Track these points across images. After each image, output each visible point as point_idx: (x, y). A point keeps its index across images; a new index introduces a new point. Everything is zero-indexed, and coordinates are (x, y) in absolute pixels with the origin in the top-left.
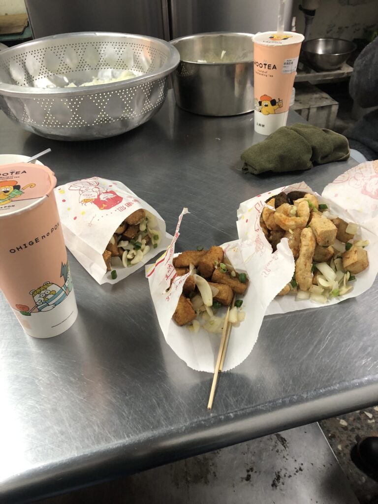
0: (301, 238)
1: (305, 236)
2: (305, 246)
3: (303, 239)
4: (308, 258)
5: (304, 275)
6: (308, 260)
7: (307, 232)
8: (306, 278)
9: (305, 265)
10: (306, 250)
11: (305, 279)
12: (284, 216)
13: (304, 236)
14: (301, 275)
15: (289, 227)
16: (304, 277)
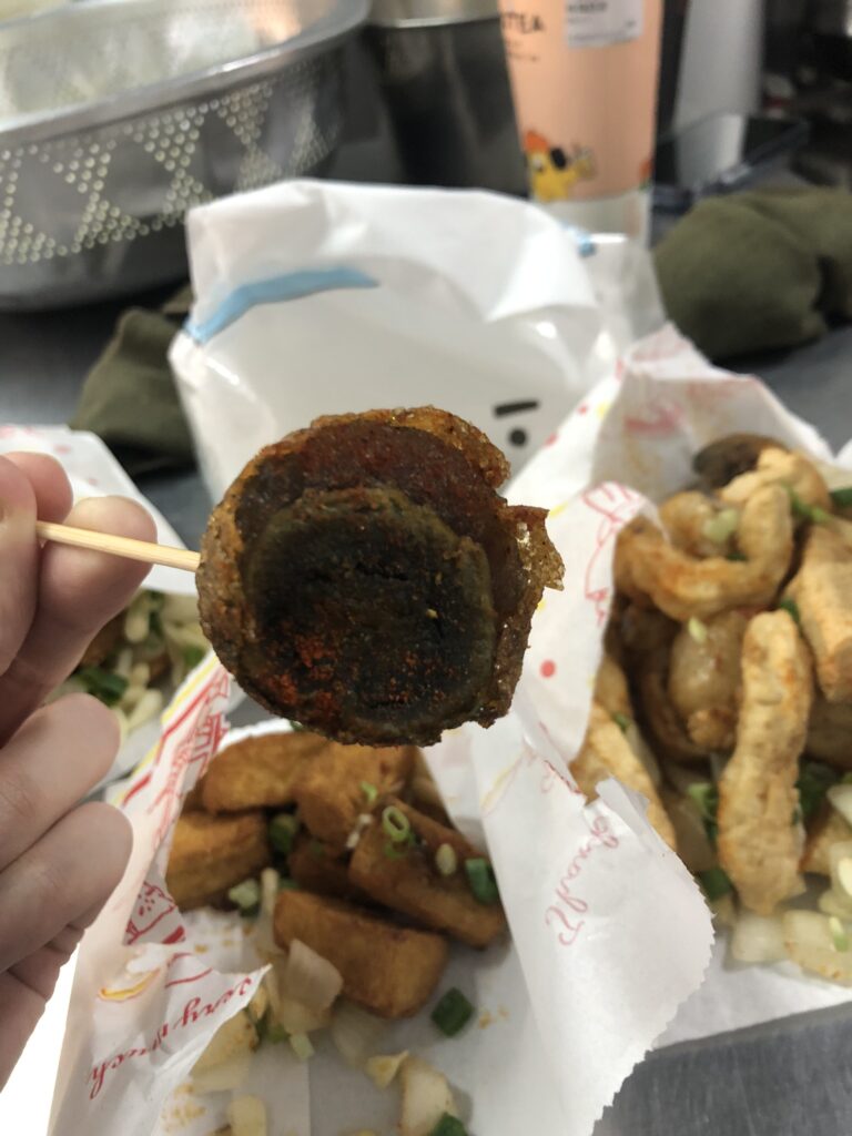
0: (745, 663)
1: (763, 656)
2: (764, 702)
3: (750, 671)
4: (778, 761)
5: (757, 848)
6: (777, 772)
7: (772, 631)
8: (767, 862)
9: (764, 797)
10: (768, 726)
11: (760, 863)
12: (672, 555)
13: (757, 654)
14: (742, 844)
15: (692, 606)
16: (758, 855)
